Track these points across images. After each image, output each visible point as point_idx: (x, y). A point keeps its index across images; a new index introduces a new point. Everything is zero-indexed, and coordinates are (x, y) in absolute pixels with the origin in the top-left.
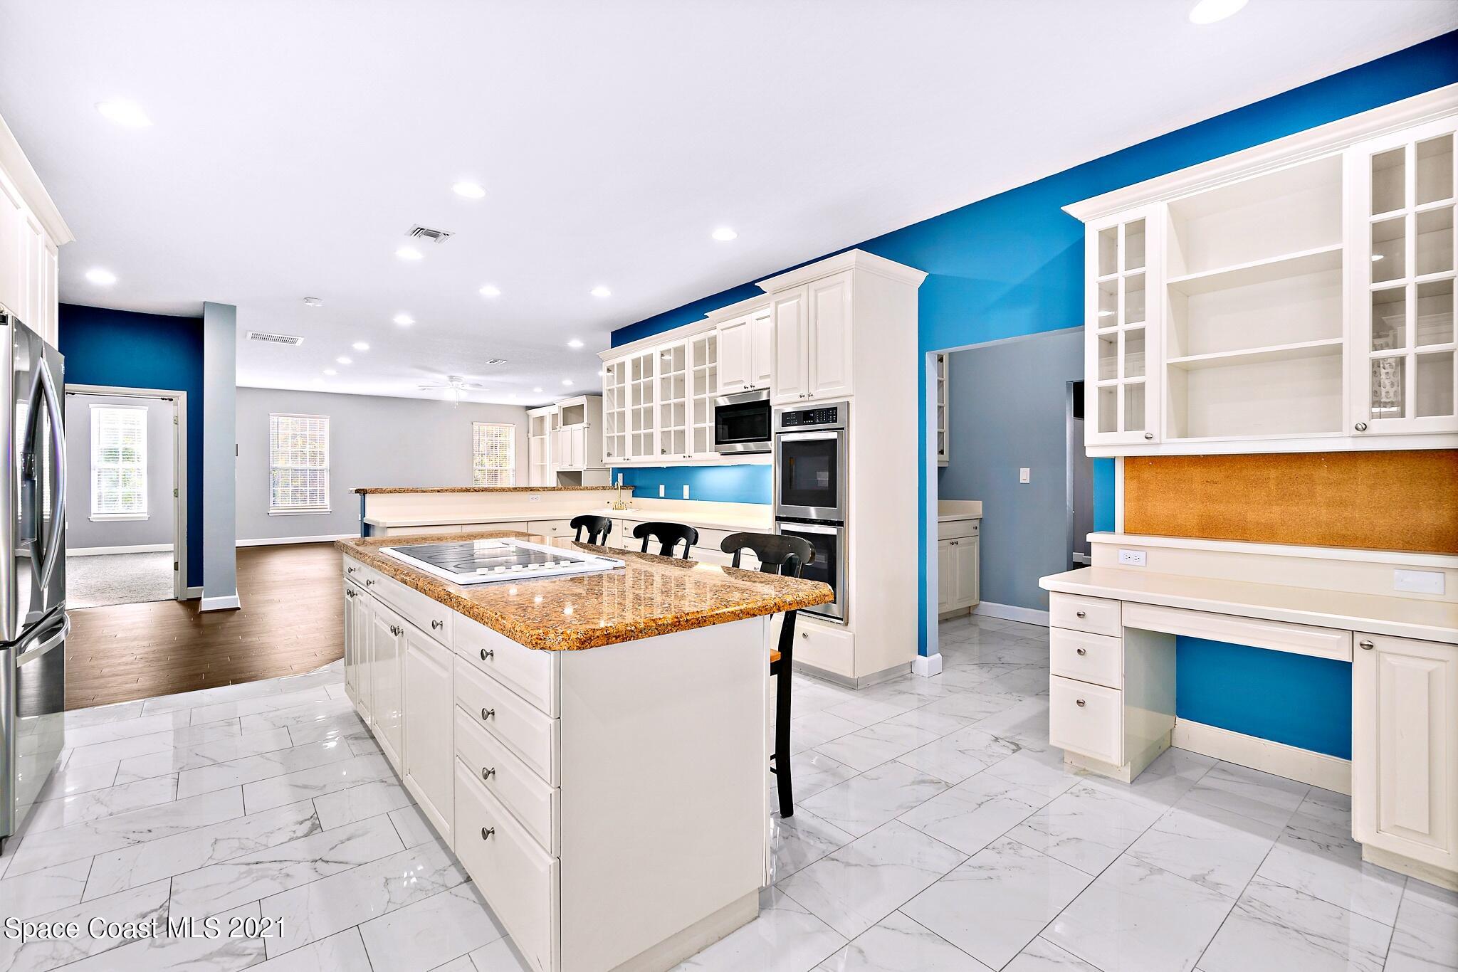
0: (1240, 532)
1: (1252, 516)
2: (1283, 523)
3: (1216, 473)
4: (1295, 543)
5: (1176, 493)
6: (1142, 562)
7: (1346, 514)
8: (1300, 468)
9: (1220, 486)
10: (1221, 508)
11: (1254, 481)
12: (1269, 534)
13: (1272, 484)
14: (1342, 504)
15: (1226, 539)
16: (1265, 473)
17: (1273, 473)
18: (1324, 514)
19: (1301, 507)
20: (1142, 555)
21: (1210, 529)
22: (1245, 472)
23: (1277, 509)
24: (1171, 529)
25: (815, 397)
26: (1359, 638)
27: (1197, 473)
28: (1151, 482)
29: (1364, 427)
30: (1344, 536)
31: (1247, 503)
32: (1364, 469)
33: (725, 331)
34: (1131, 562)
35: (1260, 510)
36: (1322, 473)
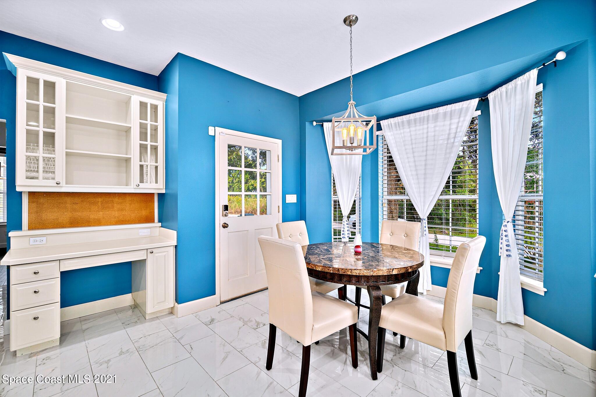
0: (87, 223)
1: (92, 217)
2: (103, 218)
3: (77, 200)
4: (108, 225)
5: (58, 209)
6: (44, 242)
7: (123, 213)
8: (109, 198)
9: (79, 205)
10: (79, 214)
11: (93, 203)
12: (98, 223)
13: (100, 204)
14: (122, 210)
15: (81, 226)
16: (97, 199)
17: (100, 200)
18: (116, 214)
19: (109, 212)
20: (44, 239)
21: (74, 223)
22: (89, 199)
23: (101, 213)
24: (56, 225)
26: (149, 251)
27: (68, 200)
28: (45, 204)
29: (138, 185)
30: (123, 221)
31: (90, 211)
32: (128, 198)
34: (38, 243)
35: (94, 214)
36: (116, 200)
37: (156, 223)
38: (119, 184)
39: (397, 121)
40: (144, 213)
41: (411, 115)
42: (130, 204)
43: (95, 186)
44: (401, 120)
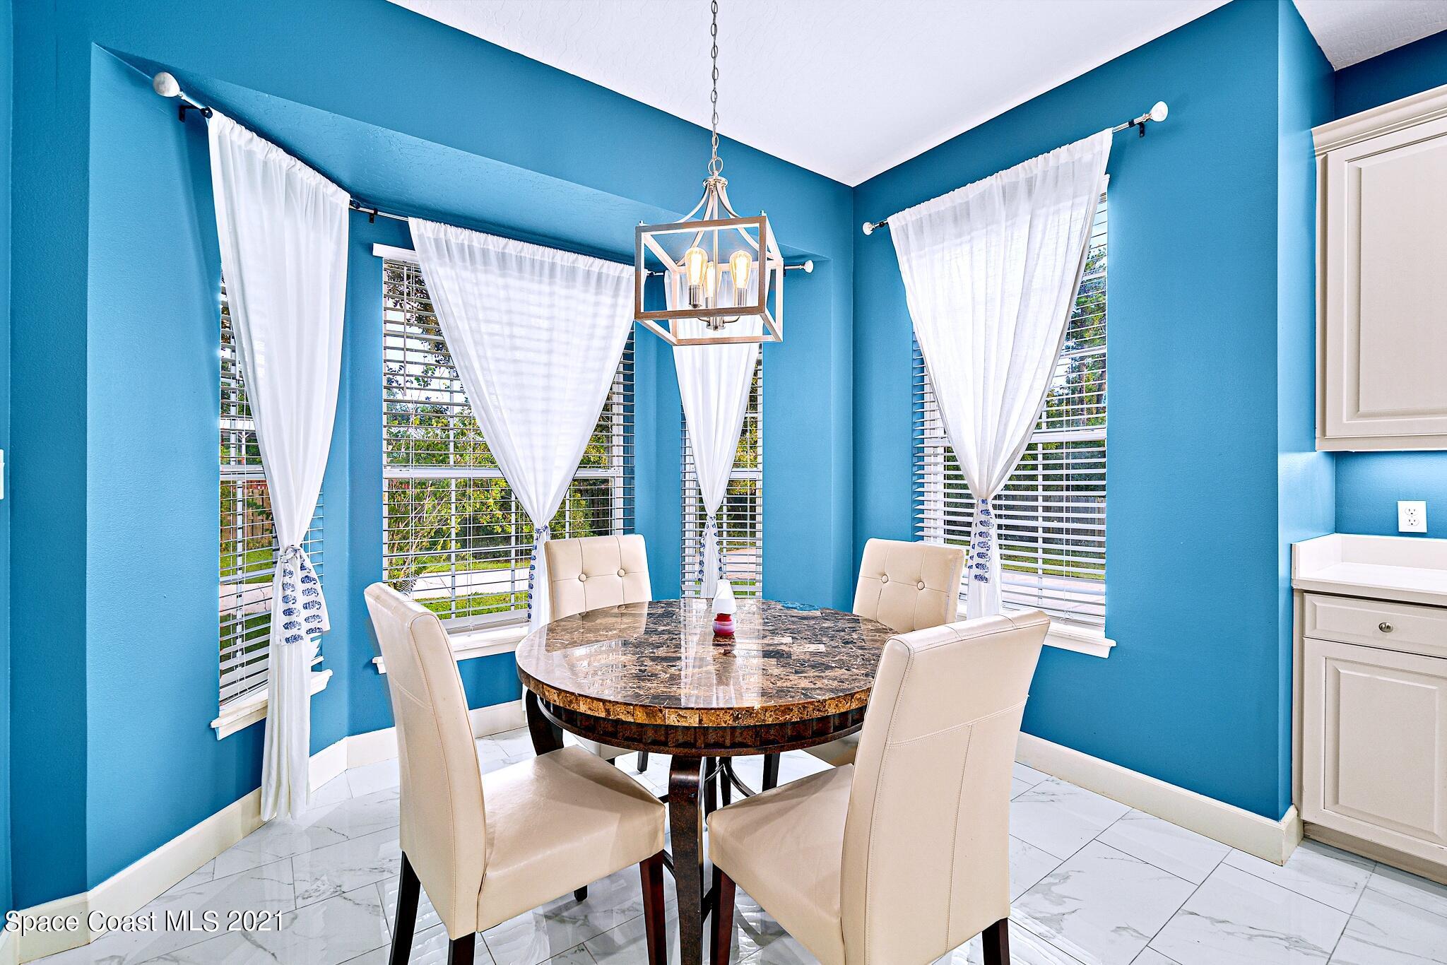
39: (466, 243)
41: (512, 244)
44: (480, 243)
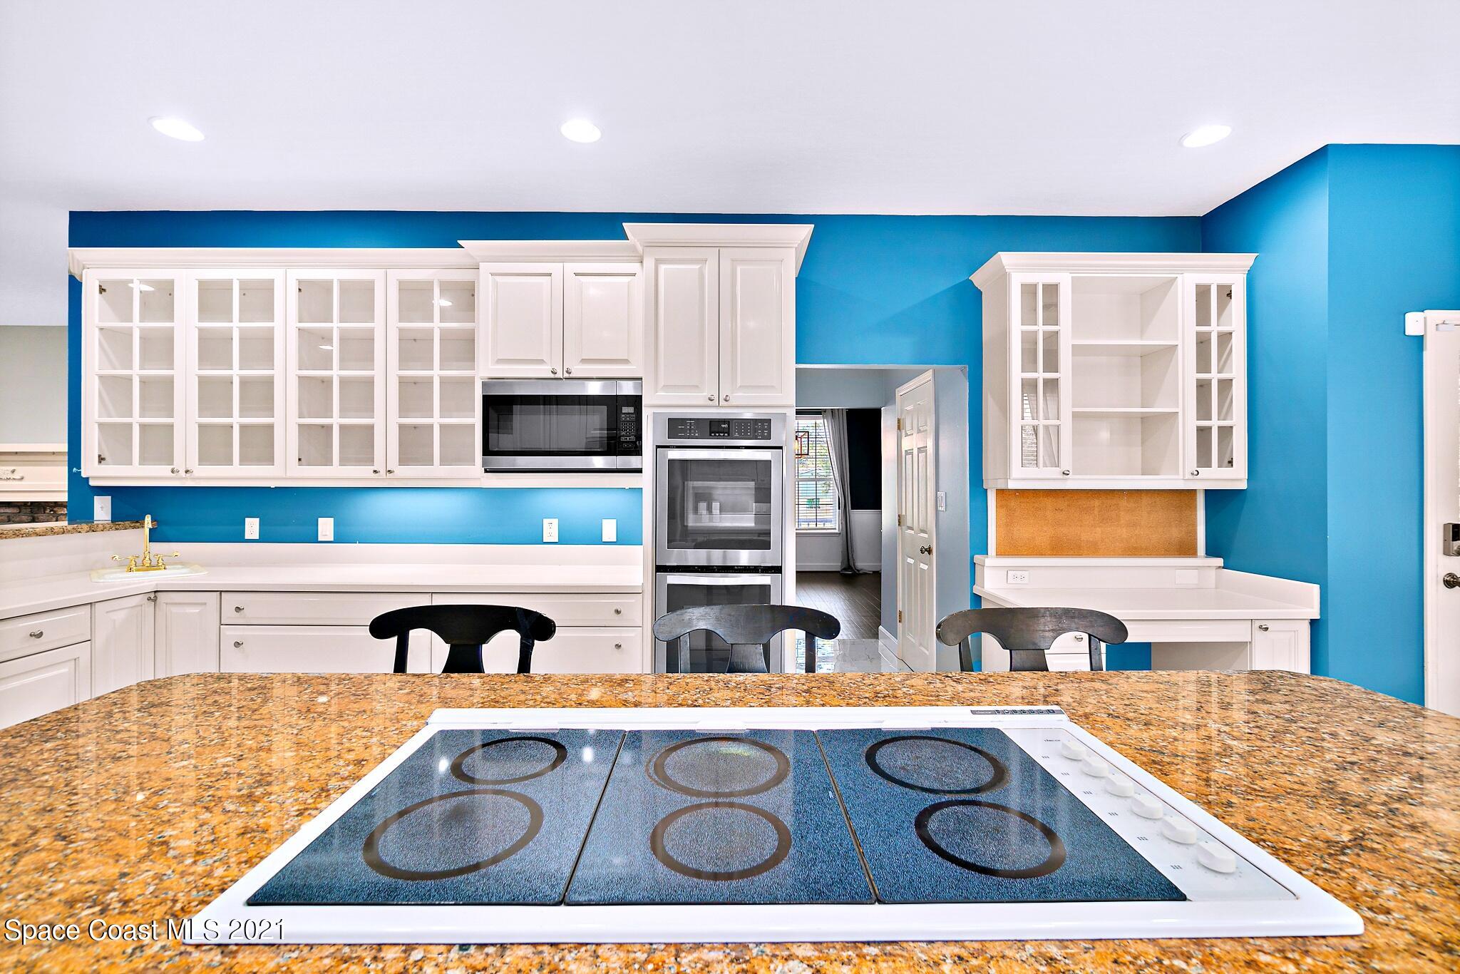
1: (1084, 537)
3: (1062, 503)
6: (1025, 580)
7: (1136, 532)
9: (1064, 513)
10: (1064, 530)
12: (1093, 550)
13: (1096, 511)
14: (1134, 525)
17: (1097, 503)
18: (1124, 532)
19: (1113, 528)
20: (1024, 574)
21: (1059, 548)
22: (1080, 502)
23: (1098, 530)
25: (733, 402)
26: (1257, 624)
27: (1049, 502)
28: (1016, 510)
30: (1135, 548)
31: (1081, 526)
32: (1145, 500)
33: (498, 279)
34: (1018, 581)
35: (1089, 531)
36: (1124, 503)
37: (1200, 557)
38: (1129, 471)
40: (1175, 533)
42: (1149, 513)
43: (1088, 477)
